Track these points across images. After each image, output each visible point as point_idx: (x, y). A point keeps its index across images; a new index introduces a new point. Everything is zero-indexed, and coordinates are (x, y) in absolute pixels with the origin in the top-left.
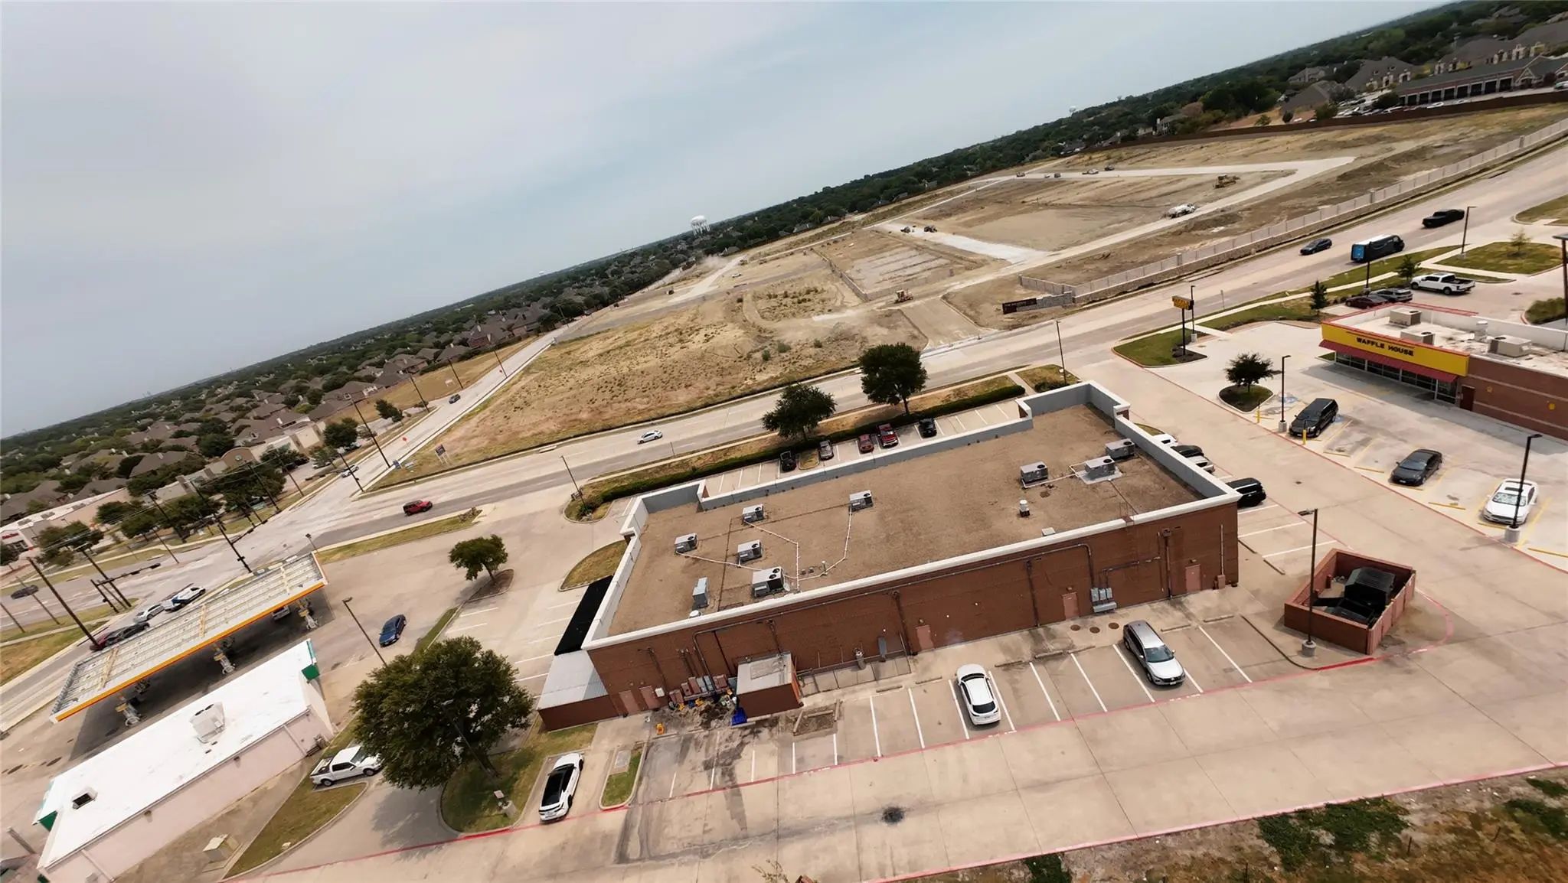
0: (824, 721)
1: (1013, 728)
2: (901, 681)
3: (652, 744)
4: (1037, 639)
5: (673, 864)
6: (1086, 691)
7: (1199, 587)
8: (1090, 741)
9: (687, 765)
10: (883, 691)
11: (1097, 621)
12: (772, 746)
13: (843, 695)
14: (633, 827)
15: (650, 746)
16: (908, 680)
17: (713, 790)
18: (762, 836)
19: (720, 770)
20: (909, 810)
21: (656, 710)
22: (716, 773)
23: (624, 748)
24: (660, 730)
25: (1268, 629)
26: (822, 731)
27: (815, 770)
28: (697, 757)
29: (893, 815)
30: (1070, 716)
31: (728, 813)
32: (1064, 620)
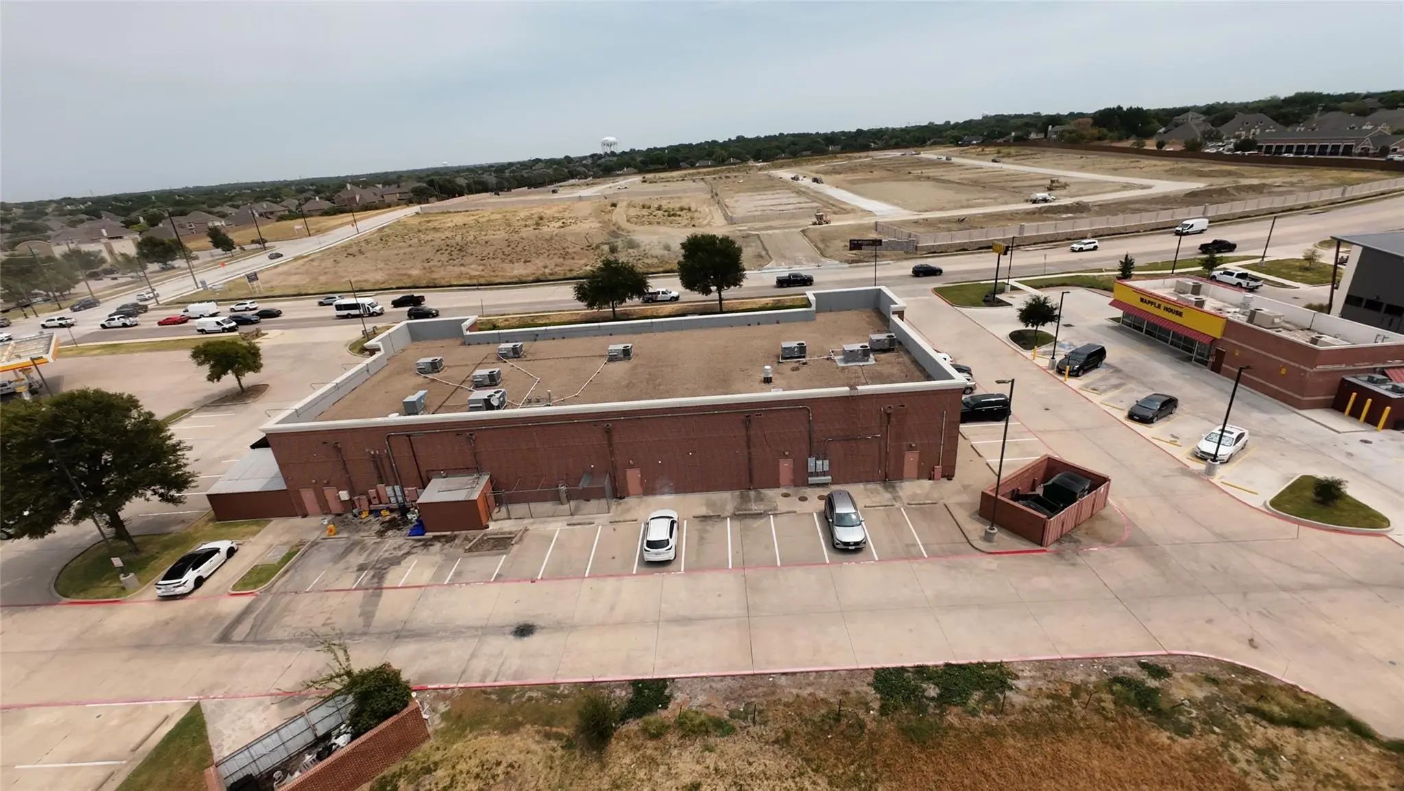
0: (502, 543)
1: (682, 569)
2: (594, 518)
3: (317, 544)
4: (745, 499)
5: (274, 649)
6: (770, 546)
7: (916, 476)
8: (750, 588)
9: (342, 565)
10: (574, 525)
11: (808, 492)
12: (438, 558)
13: (532, 524)
14: (252, 612)
15: (314, 544)
16: (603, 519)
17: (355, 589)
18: (380, 635)
19: (372, 573)
20: (542, 628)
21: (339, 515)
22: (366, 576)
23: (284, 544)
24: (331, 531)
25: (962, 516)
26: (494, 551)
27: (467, 584)
28: (356, 559)
29: (524, 631)
30: (742, 565)
31: (358, 611)
32: (779, 487)
